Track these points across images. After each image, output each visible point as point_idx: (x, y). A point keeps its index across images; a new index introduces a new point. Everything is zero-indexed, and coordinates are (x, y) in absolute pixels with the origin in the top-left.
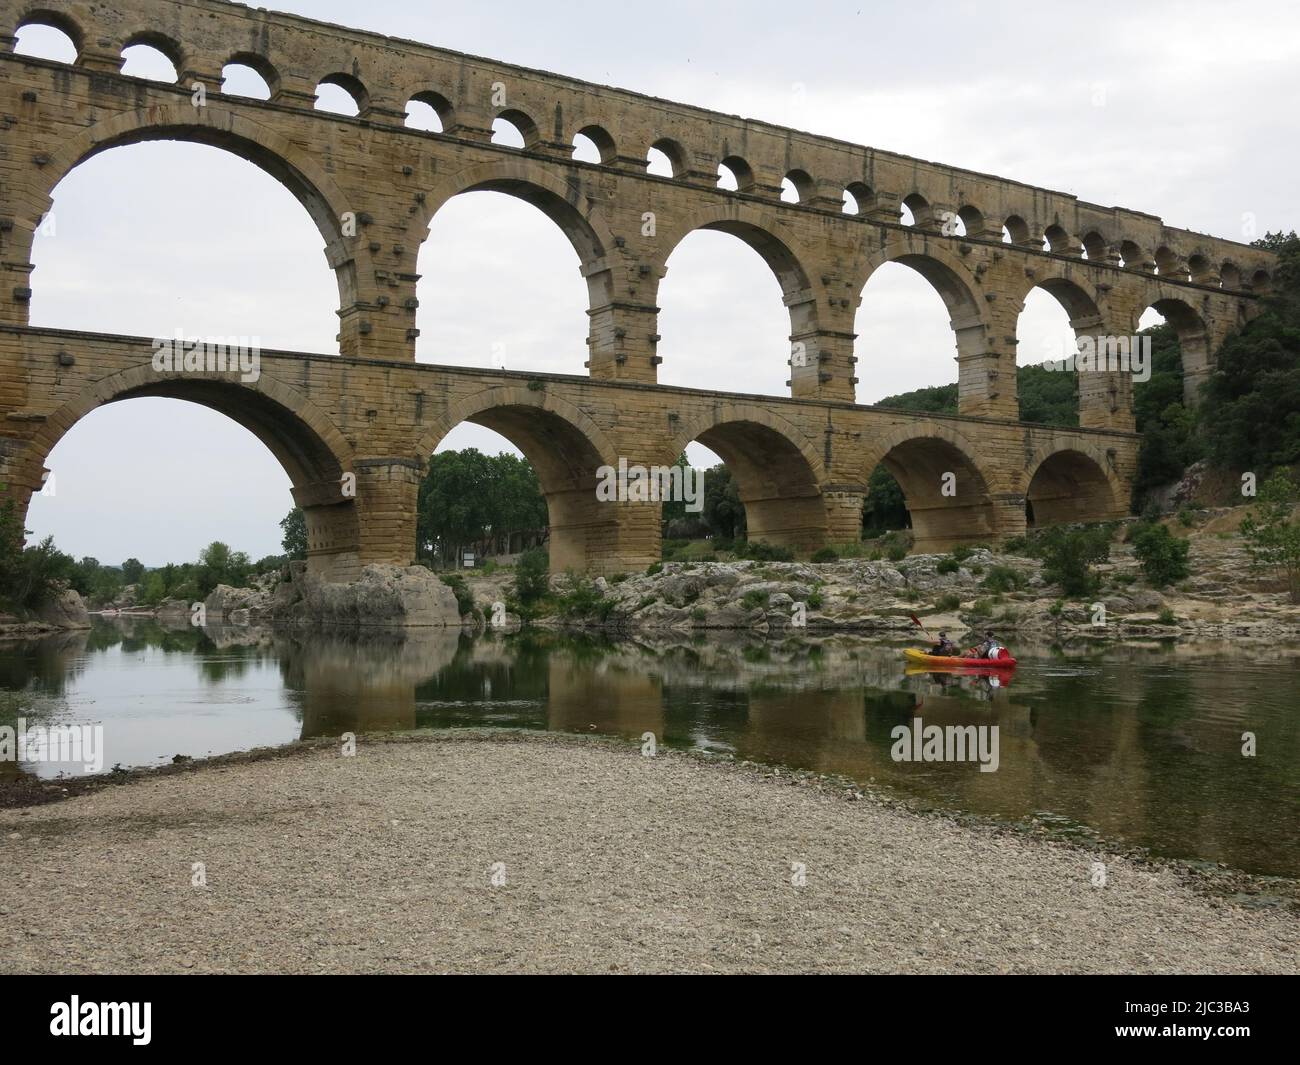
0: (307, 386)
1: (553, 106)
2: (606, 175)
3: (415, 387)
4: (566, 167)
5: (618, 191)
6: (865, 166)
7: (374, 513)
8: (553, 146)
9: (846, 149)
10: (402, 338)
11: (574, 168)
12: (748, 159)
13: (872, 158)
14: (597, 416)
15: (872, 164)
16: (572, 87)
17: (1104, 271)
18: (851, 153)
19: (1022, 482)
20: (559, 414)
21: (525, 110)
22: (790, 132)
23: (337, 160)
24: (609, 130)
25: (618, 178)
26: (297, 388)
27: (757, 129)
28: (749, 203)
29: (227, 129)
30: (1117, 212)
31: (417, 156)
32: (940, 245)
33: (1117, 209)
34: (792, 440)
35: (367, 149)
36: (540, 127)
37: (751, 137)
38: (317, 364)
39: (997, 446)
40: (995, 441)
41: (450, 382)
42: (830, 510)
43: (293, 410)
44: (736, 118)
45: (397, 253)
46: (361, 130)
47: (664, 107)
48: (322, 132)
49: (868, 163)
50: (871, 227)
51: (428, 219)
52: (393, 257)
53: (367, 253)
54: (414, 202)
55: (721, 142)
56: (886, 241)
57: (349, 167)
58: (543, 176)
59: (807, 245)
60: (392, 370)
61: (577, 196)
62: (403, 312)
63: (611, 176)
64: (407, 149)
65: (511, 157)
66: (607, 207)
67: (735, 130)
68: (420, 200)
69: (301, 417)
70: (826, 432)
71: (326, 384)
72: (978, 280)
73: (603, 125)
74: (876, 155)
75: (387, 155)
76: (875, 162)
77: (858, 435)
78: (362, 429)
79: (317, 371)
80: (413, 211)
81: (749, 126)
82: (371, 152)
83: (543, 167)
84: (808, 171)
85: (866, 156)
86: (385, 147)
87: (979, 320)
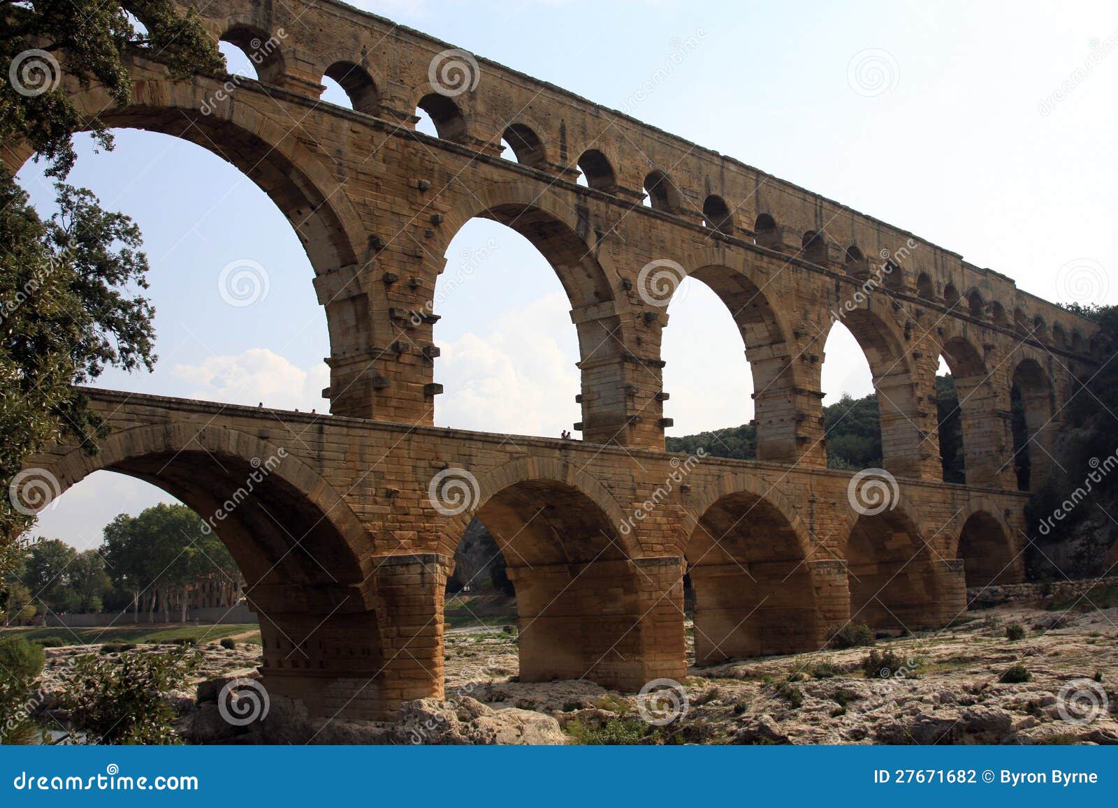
0: (320, 459)
1: (557, 124)
2: (612, 207)
3: (437, 458)
4: (575, 195)
5: (623, 226)
6: (816, 216)
7: (402, 628)
8: (560, 169)
9: (801, 195)
10: (420, 396)
11: (582, 196)
12: (727, 199)
13: (821, 207)
14: (617, 491)
15: (821, 211)
16: (574, 104)
17: (987, 331)
18: (805, 200)
19: (952, 547)
20: (581, 489)
21: (531, 125)
22: (759, 174)
23: (348, 167)
24: (608, 156)
25: (622, 210)
26: (309, 461)
27: (732, 167)
28: (733, 247)
29: (226, 117)
30: (988, 274)
31: (432, 170)
32: (878, 300)
33: (987, 270)
34: (783, 510)
35: (380, 156)
36: (546, 146)
37: (728, 176)
38: (332, 428)
39: (934, 510)
40: (931, 504)
41: (474, 452)
42: (818, 588)
43: (305, 491)
44: (715, 154)
45: (413, 287)
46: (374, 133)
47: (656, 136)
48: (332, 131)
49: (818, 212)
50: (828, 279)
51: (444, 247)
52: (408, 292)
53: (382, 287)
54: (429, 225)
55: (703, 179)
56: (840, 294)
57: (361, 177)
58: (554, 203)
59: (780, 295)
60: (415, 437)
61: (587, 230)
62: (419, 363)
63: (615, 208)
64: (422, 160)
65: (524, 179)
66: (614, 243)
67: (714, 167)
68: (436, 222)
69: (314, 502)
70: (809, 501)
71: (342, 456)
72: (907, 337)
73: (603, 150)
74: (825, 204)
75: (400, 164)
76: (824, 211)
77: (834, 504)
78: (382, 517)
79: (331, 439)
80: (428, 235)
81: (726, 164)
82: (384, 161)
83: (554, 193)
84: (774, 216)
85: (816, 204)
86: (399, 156)
87: (909, 378)
